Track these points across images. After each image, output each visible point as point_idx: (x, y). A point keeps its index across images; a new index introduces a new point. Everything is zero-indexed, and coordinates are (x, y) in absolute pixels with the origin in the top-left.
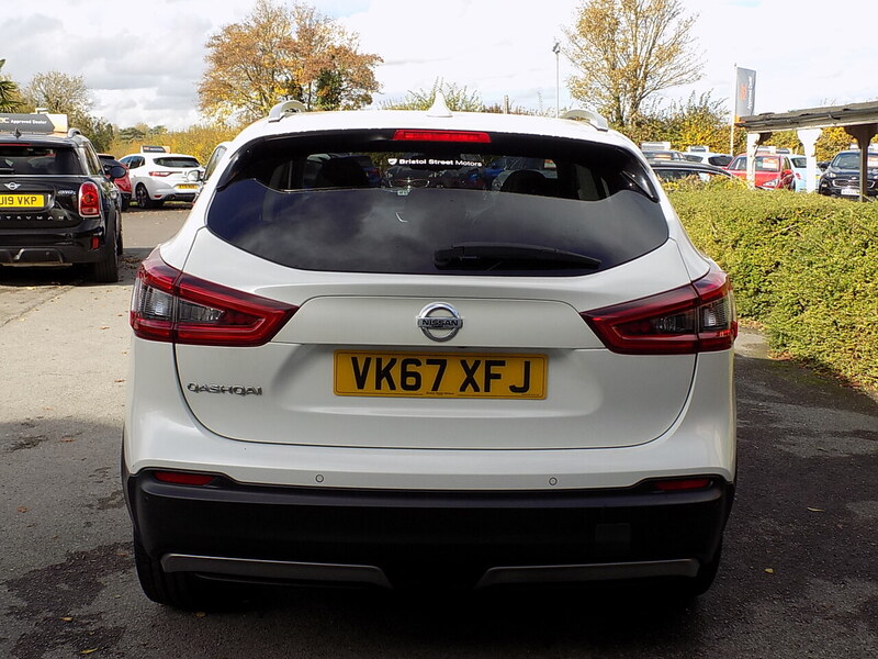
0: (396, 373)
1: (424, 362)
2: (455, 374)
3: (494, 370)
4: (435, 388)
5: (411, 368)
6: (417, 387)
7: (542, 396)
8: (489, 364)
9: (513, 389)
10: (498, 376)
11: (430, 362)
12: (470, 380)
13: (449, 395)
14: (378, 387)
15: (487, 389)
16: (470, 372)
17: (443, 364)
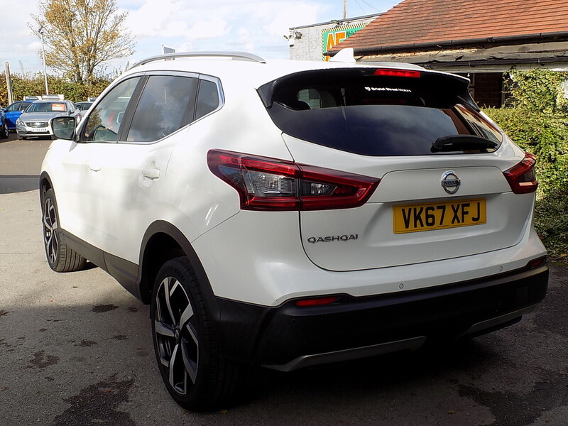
0: (423, 216)
1: (435, 208)
2: (449, 214)
3: (466, 209)
4: (441, 223)
5: (430, 212)
6: (433, 224)
7: (484, 222)
8: (463, 206)
9: (474, 219)
10: (467, 213)
11: (438, 208)
12: (456, 217)
13: (447, 227)
14: (415, 226)
15: (463, 221)
16: (456, 212)
17: (444, 208)
